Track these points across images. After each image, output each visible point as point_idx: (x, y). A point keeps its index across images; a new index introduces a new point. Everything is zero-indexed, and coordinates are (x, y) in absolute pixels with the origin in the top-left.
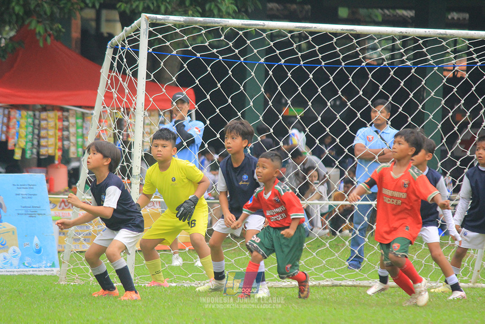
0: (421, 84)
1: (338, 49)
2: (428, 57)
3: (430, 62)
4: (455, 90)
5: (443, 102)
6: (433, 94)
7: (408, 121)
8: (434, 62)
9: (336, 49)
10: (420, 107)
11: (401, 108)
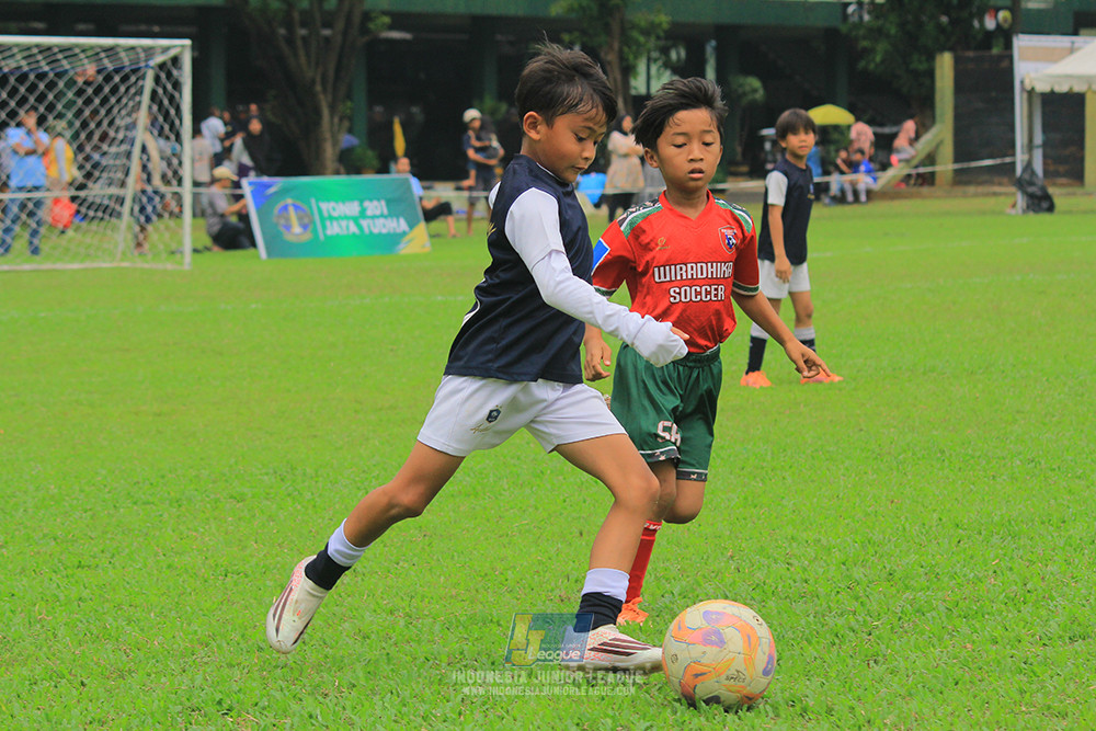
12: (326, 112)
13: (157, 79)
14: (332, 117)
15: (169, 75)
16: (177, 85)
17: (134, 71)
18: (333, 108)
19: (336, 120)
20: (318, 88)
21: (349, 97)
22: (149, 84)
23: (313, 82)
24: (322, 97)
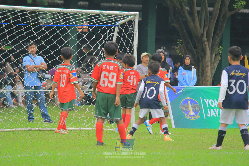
0: (68, 32)
1: (29, 15)
2: (72, 20)
3: (73, 22)
4: (85, 36)
5: (78, 41)
6: (73, 37)
7: (59, 48)
8: (75, 23)
9: (28, 15)
10: (66, 42)
11: (55, 42)
12: (208, 52)
13: (120, 32)
14: (211, 54)
15: (127, 30)
16: (131, 36)
17: (109, 27)
18: (212, 49)
19: (214, 56)
20: (205, 39)
21: (221, 44)
22: (116, 34)
23: (203, 35)
24: (206, 43)
